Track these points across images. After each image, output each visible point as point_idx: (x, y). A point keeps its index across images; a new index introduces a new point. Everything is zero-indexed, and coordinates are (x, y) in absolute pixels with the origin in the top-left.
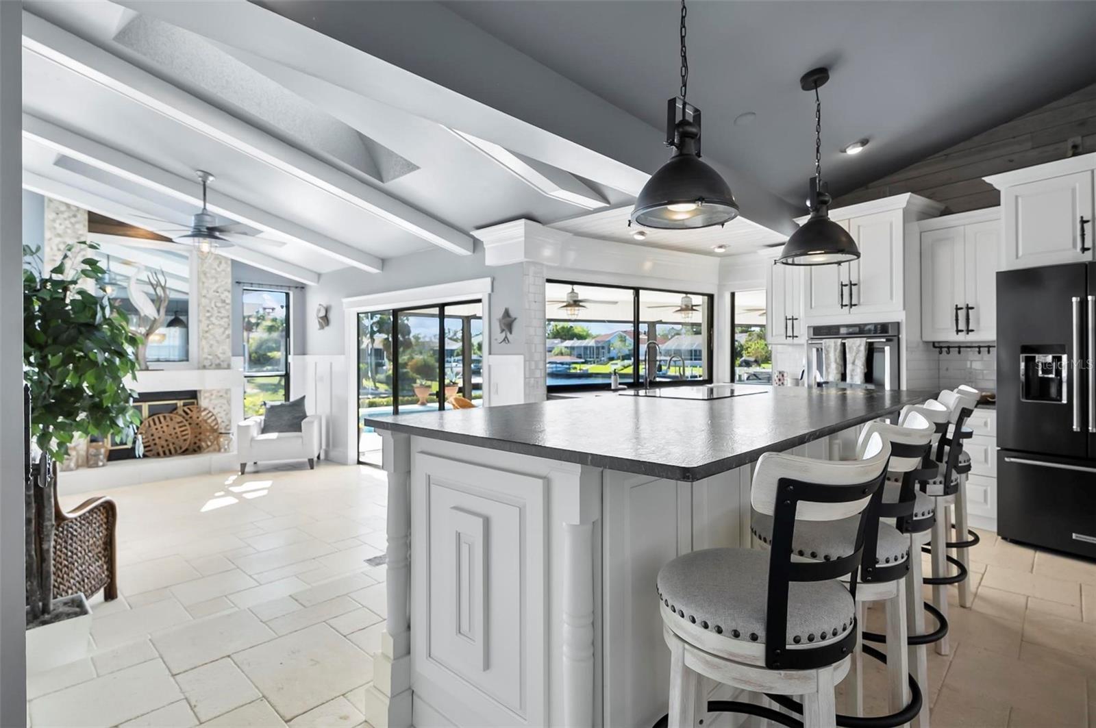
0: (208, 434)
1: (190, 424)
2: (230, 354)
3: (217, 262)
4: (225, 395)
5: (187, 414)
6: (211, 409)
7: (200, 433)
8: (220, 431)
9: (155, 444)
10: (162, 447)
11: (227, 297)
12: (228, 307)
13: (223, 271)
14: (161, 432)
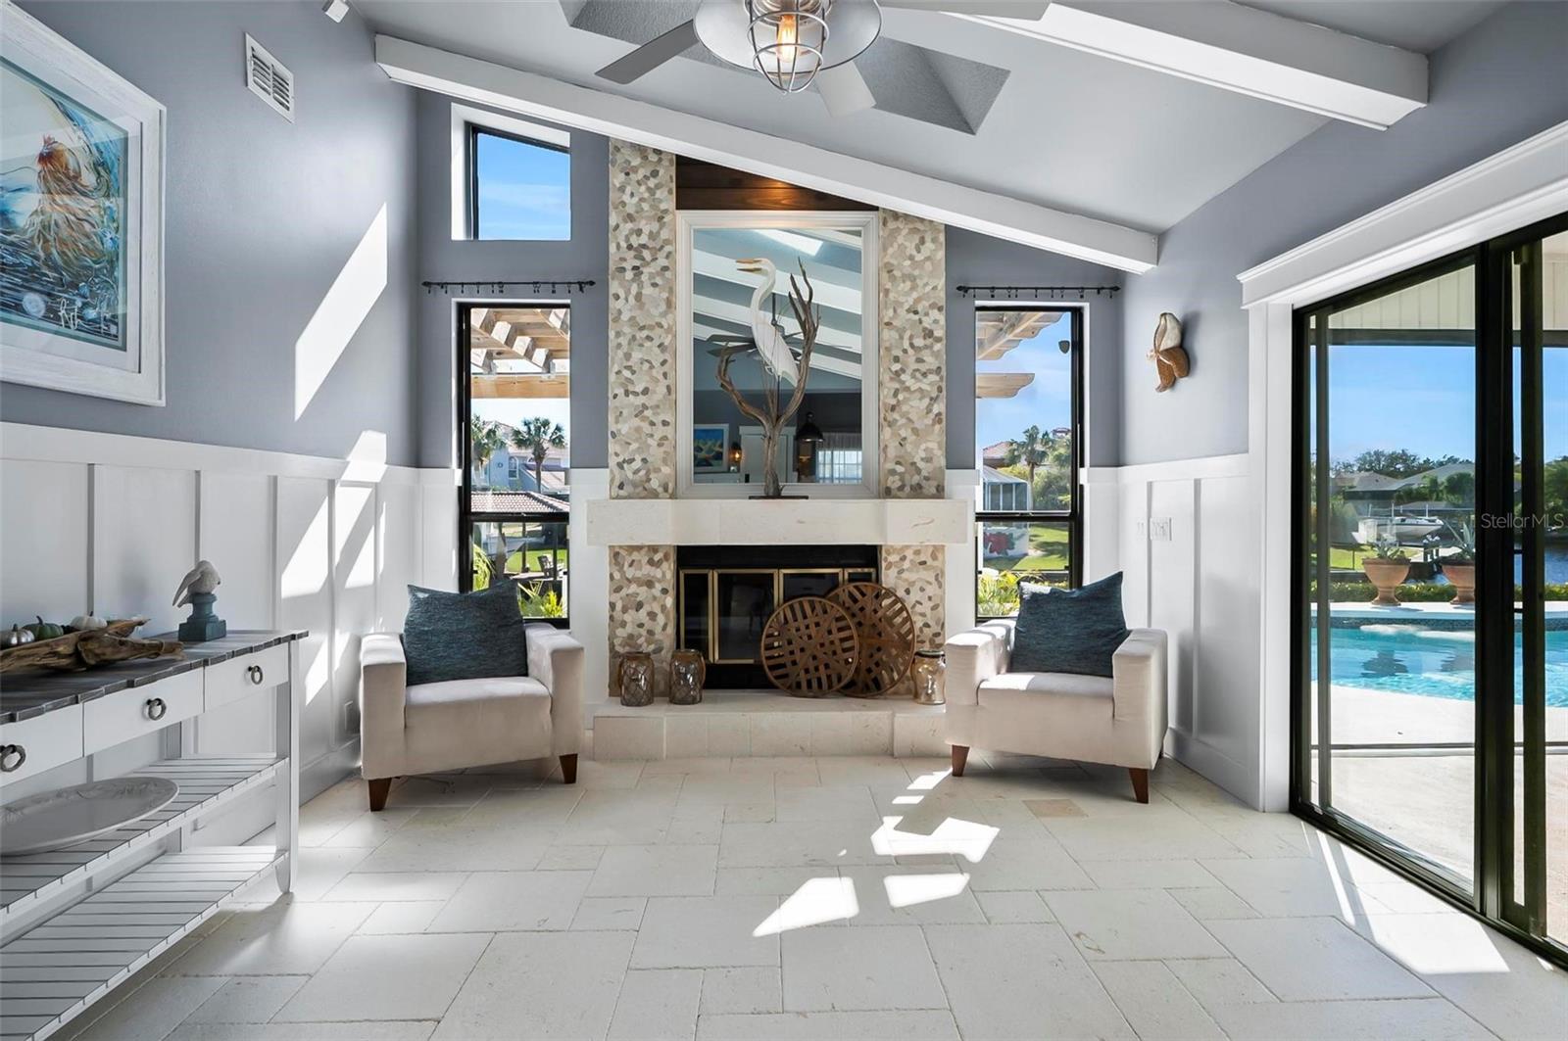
0: (894, 652)
1: (860, 624)
2: (943, 462)
3: (916, 239)
4: (931, 558)
5: (855, 601)
6: (901, 593)
7: (879, 649)
8: (917, 648)
9: (794, 663)
10: (807, 671)
11: (936, 322)
12: (938, 347)
13: (928, 258)
14: (805, 638)
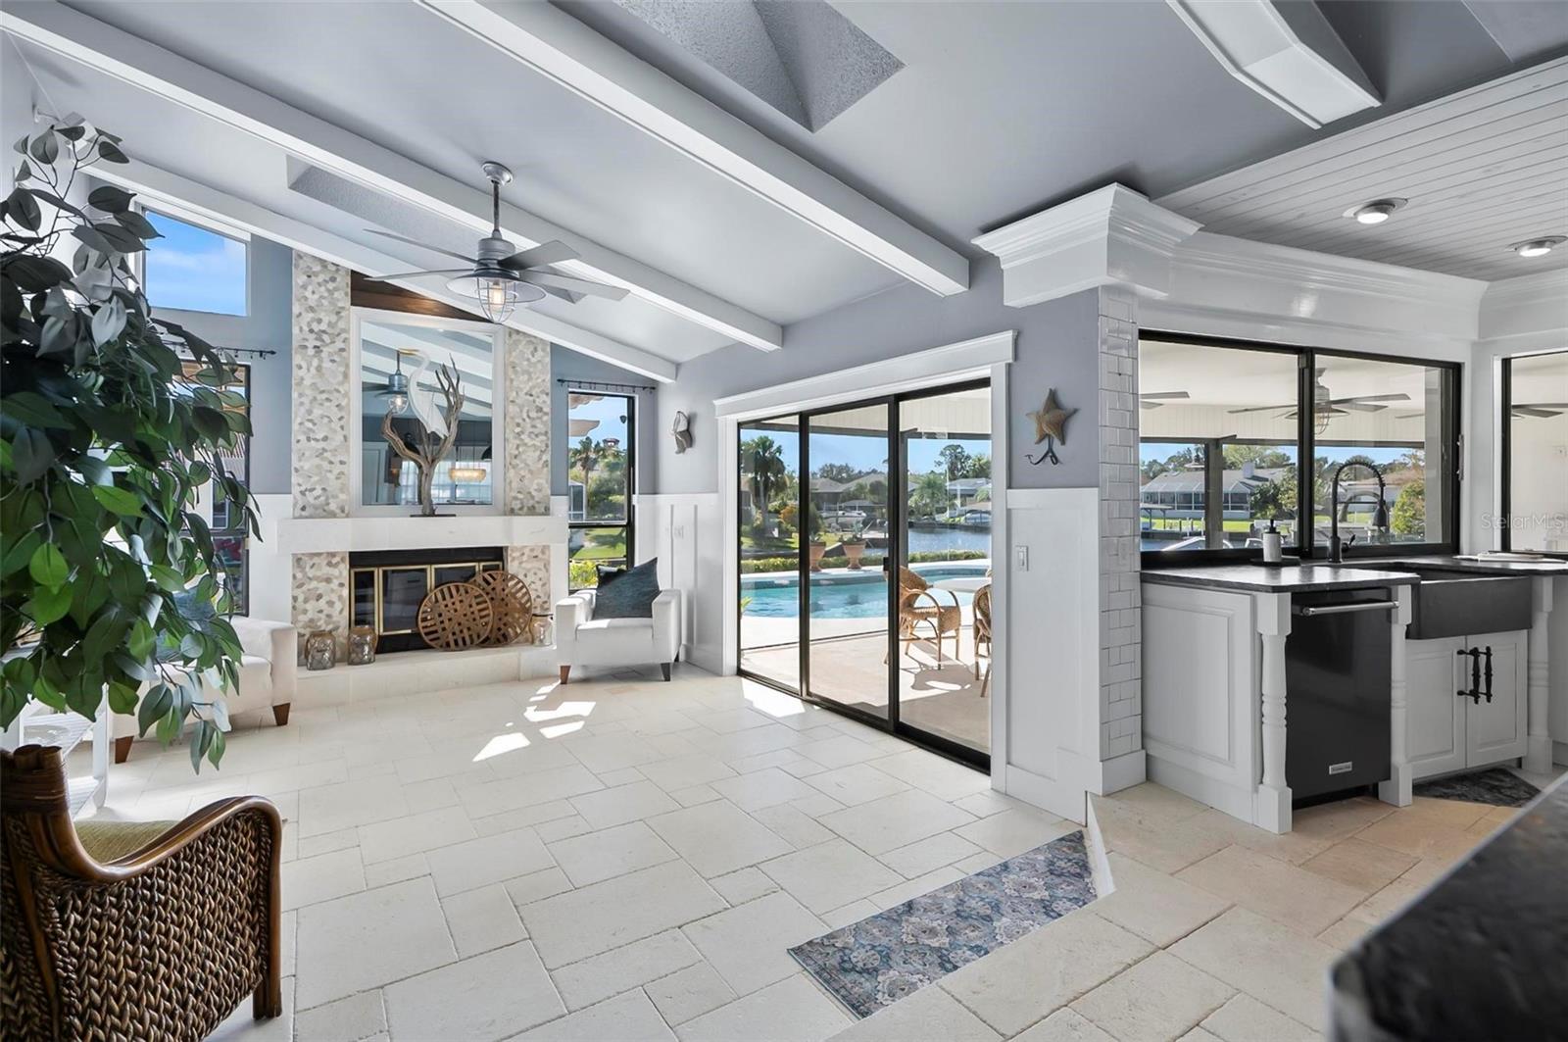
0: (517, 615)
1: (492, 599)
2: (549, 492)
3: (532, 348)
4: (541, 555)
5: (488, 583)
6: (521, 577)
7: (506, 615)
8: (533, 611)
9: (444, 629)
10: (454, 634)
11: (544, 402)
12: (545, 418)
13: (539, 361)
14: (452, 611)
